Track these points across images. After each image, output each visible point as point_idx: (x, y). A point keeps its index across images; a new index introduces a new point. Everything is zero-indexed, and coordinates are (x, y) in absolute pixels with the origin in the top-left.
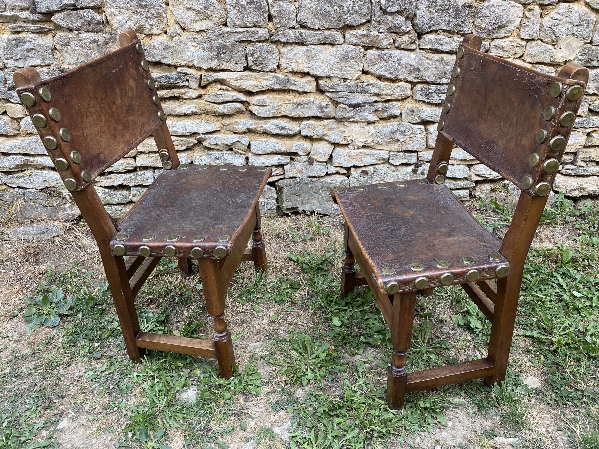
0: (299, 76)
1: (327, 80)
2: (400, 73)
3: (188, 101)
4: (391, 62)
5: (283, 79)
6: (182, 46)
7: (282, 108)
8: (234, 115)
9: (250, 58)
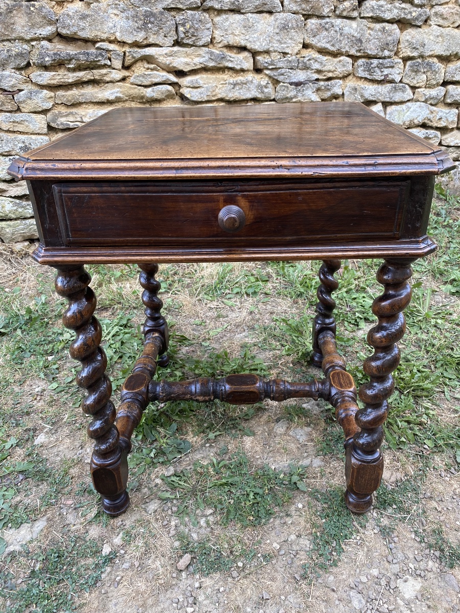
0: (235, 51)
1: (265, 56)
2: (342, 45)
3: (110, 85)
4: (332, 32)
5: (218, 54)
6: (102, 14)
7: (217, 90)
8: (164, 100)
9: (181, 29)
